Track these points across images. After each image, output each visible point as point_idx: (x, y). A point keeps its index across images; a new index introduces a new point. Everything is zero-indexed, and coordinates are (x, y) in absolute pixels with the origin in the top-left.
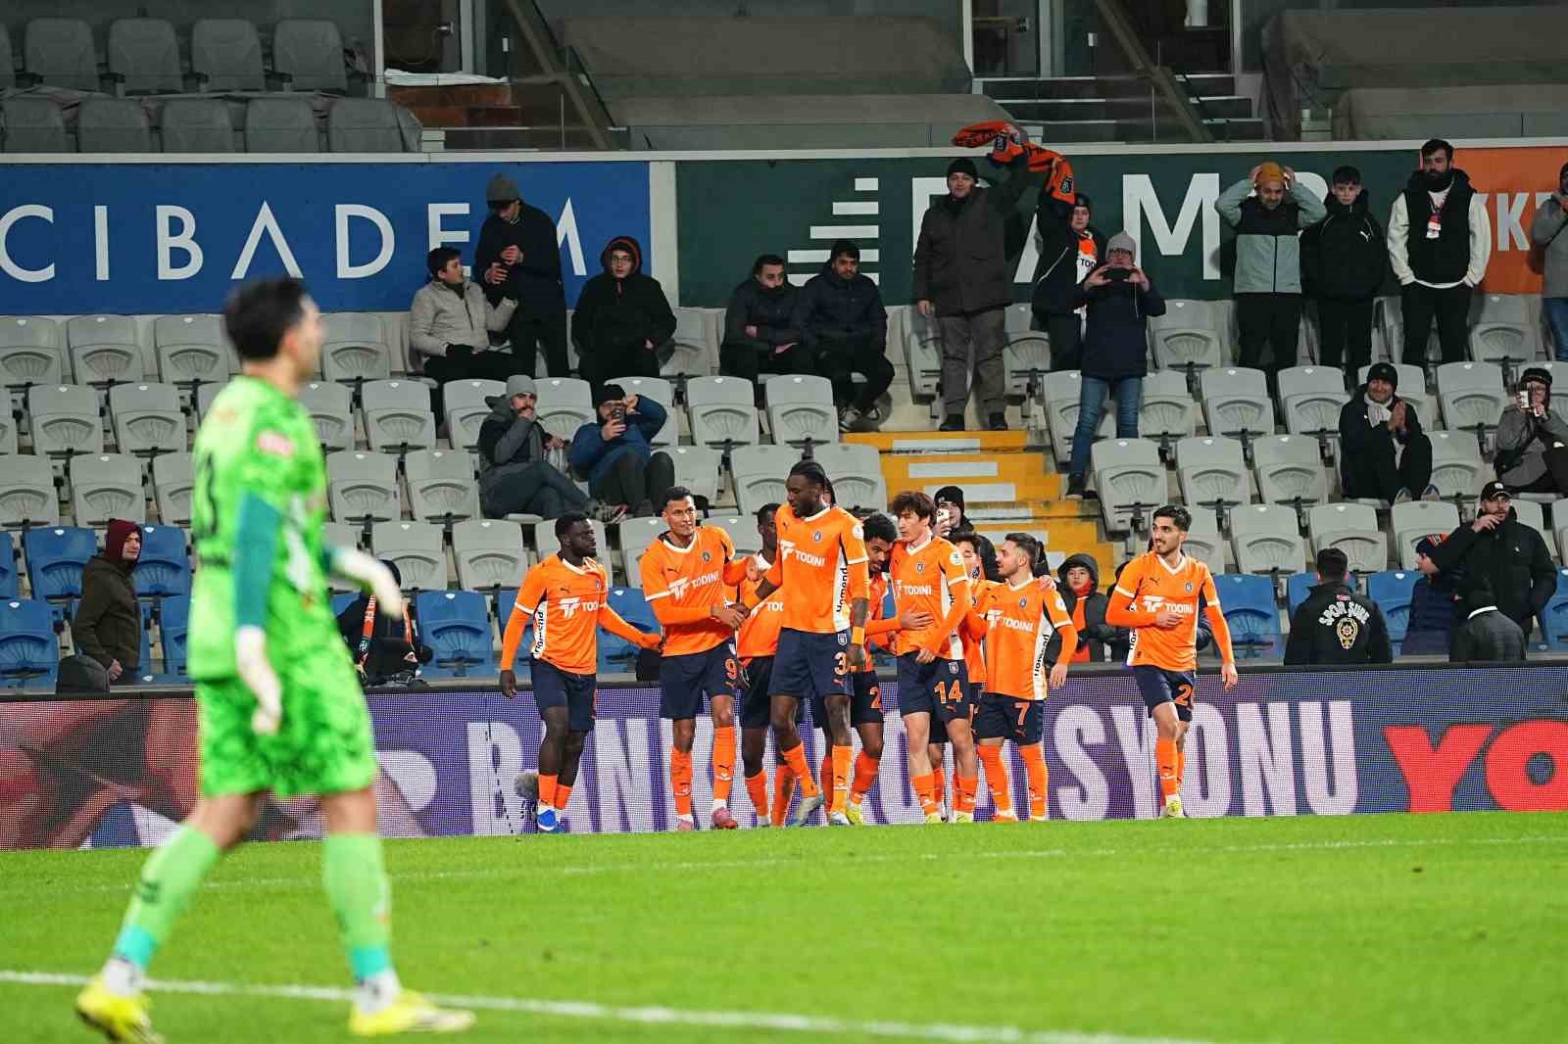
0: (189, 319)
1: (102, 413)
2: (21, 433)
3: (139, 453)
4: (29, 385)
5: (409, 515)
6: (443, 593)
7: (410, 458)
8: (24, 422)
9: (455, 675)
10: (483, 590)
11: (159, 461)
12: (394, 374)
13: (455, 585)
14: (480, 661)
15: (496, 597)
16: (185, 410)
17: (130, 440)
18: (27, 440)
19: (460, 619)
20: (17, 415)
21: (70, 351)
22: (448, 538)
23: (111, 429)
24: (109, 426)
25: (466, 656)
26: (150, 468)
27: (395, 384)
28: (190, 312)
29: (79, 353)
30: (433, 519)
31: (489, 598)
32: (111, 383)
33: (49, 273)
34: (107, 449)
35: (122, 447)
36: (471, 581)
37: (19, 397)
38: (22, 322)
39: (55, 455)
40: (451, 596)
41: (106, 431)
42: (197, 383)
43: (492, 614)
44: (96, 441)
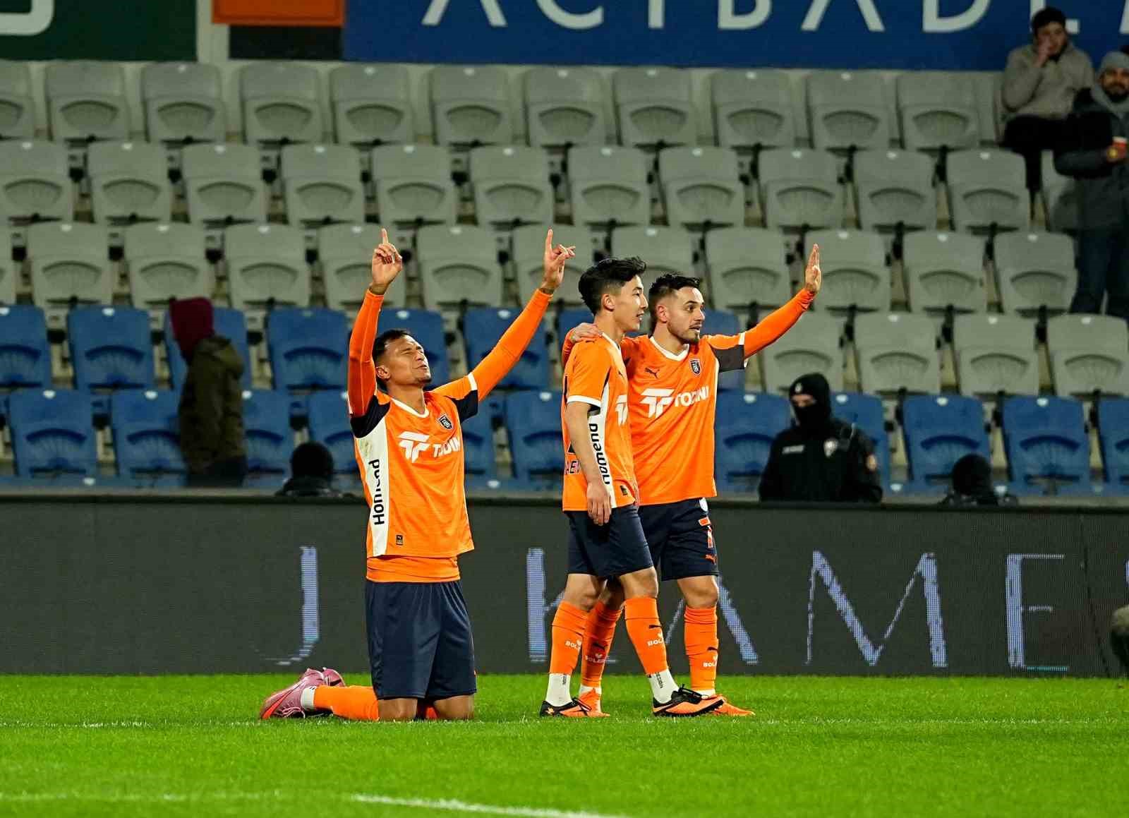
0: (751, 75)
1: (650, 179)
2: (558, 201)
3: (691, 227)
4: (569, 146)
5: (997, 307)
6: (1034, 399)
7: (1001, 241)
8: (562, 187)
9: (1046, 493)
10: (1082, 397)
11: (713, 237)
12: (984, 144)
13: (1048, 390)
14: (1073, 478)
15: (1096, 406)
16: (744, 179)
17: (681, 212)
18: (564, 209)
19: (1053, 429)
20: (555, 180)
21: (617, 108)
22: (1041, 334)
23: (660, 198)
24: (657, 195)
25: (1058, 471)
26: (703, 244)
27: (985, 155)
28: (753, 66)
29: (626, 111)
30: (1025, 313)
31: (1087, 406)
32: (661, 146)
33: (595, 18)
34: (654, 221)
35: (671, 219)
36: (1068, 384)
37: (558, 158)
38: (563, 73)
39: (595, 226)
40: (1043, 402)
41: (654, 201)
42: (757, 149)
43: (1090, 424)
44: (643, 210)
